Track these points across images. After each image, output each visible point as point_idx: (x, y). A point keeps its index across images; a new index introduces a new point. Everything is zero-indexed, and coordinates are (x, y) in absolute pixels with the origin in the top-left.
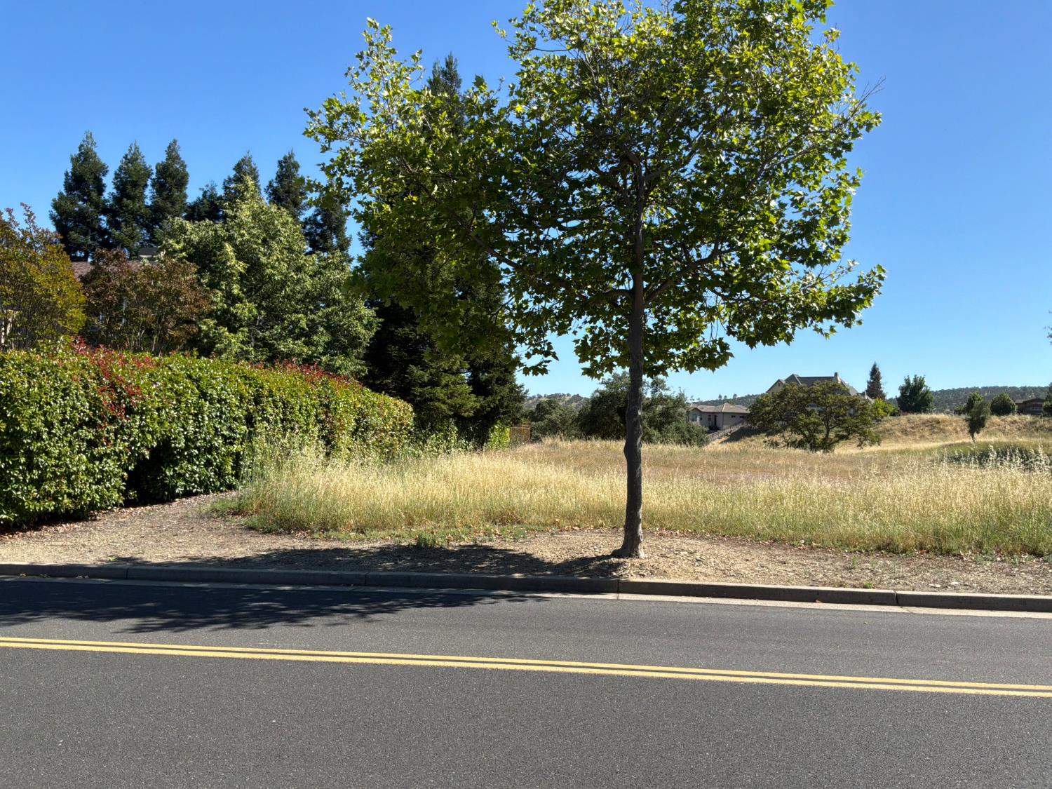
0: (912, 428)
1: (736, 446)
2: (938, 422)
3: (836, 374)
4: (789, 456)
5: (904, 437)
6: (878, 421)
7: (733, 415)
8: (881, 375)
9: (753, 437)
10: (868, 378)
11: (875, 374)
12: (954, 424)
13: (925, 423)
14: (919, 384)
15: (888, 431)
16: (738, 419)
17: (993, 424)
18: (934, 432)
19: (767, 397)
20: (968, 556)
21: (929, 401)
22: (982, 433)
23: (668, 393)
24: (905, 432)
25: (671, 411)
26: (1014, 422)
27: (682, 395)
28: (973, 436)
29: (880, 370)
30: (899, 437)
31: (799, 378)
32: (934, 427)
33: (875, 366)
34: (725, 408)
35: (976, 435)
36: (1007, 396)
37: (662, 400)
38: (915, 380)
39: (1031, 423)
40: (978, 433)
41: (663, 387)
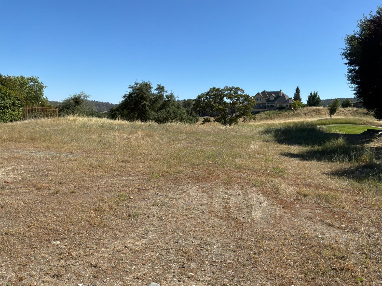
0: (308, 112)
2: (319, 110)
3: (281, 90)
5: (305, 116)
6: (295, 109)
8: (300, 91)
10: (295, 92)
11: (298, 90)
12: (325, 111)
13: (314, 110)
14: (316, 94)
15: (299, 113)
17: (341, 111)
18: (317, 114)
22: (335, 114)
24: (305, 114)
26: (349, 110)
28: (331, 116)
29: (300, 89)
30: (303, 116)
31: (267, 92)
32: (317, 112)
33: (298, 87)
35: (332, 115)
36: (350, 101)
38: (314, 93)
39: (356, 111)
40: (333, 114)
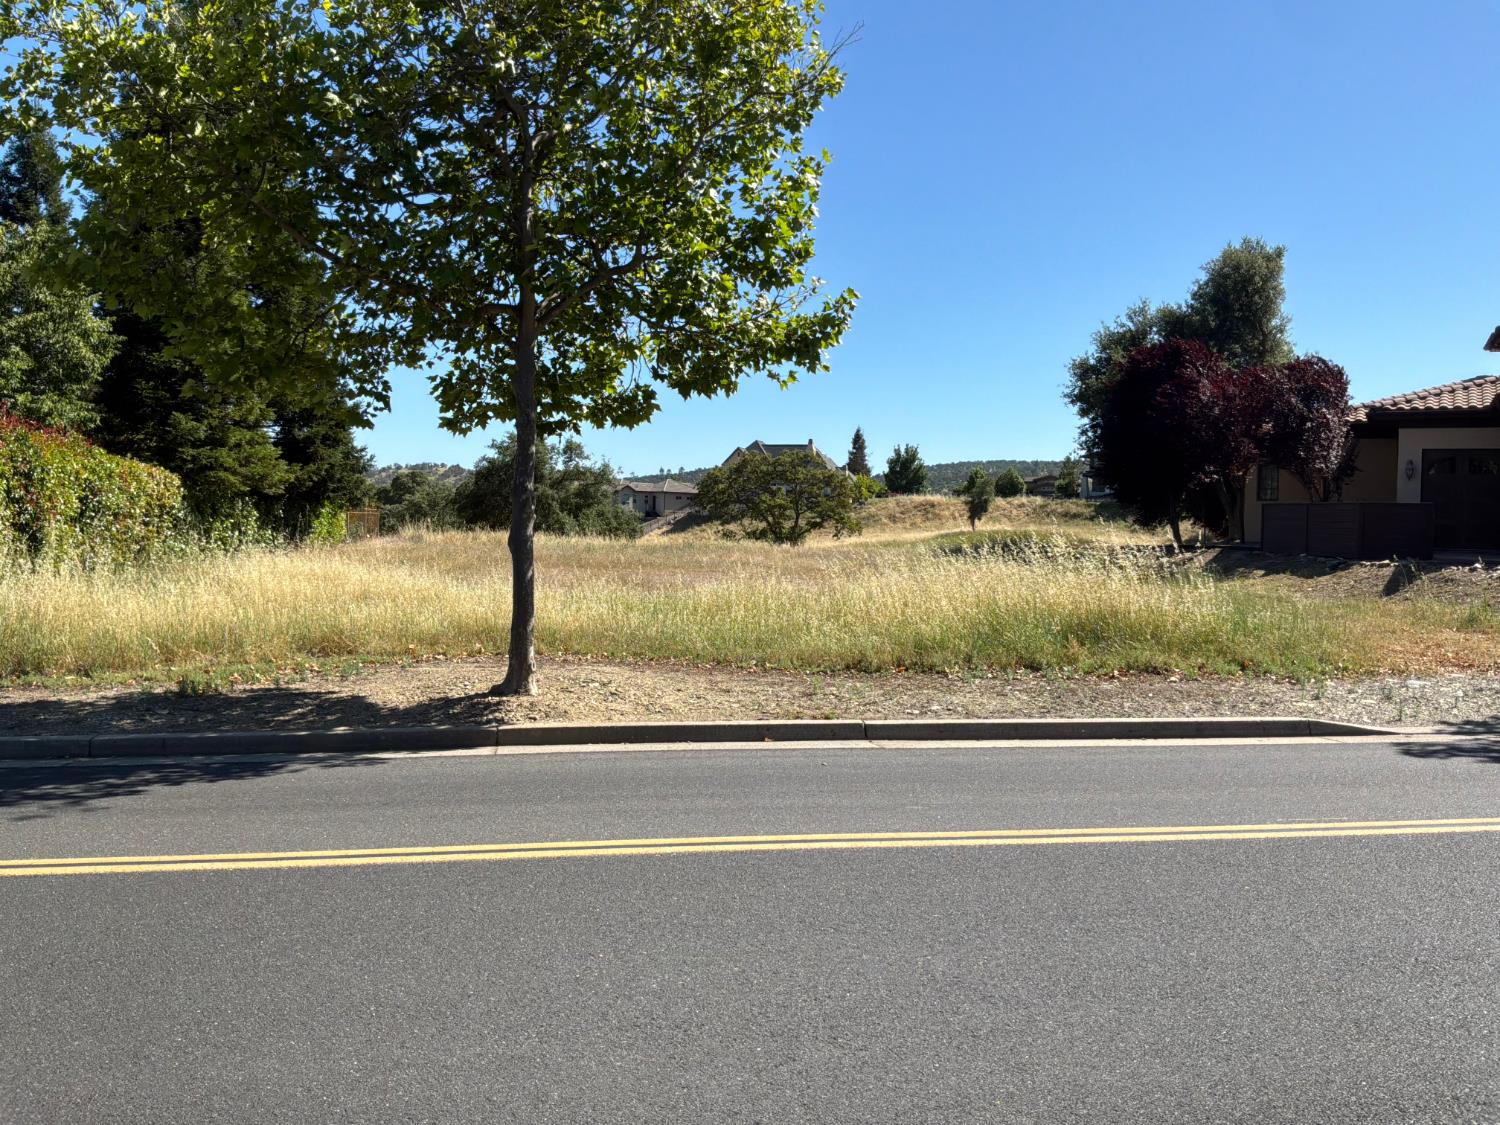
0: (902, 513)
1: (679, 538)
2: (933, 506)
3: (811, 441)
4: (747, 551)
5: (892, 525)
6: (861, 504)
7: (678, 496)
8: (866, 444)
9: (704, 526)
10: (850, 447)
11: (858, 441)
12: (952, 508)
13: (918, 507)
14: (912, 455)
15: (873, 517)
16: (684, 501)
17: (998, 508)
18: (928, 519)
19: (720, 469)
20: (955, 672)
21: (923, 478)
22: (984, 519)
23: (587, 463)
24: (893, 518)
25: (592, 490)
26: (1022, 506)
27: (606, 466)
28: (973, 524)
29: (865, 437)
30: (885, 524)
31: (764, 446)
32: (928, 512)
33: (858, 431)
34: (668, 486)
35: (976, 521)
36: (1016, 474)
37: (579, 473)
38: (907, 450)
39: (1041, 507)
40: (980, 519)
41: (581, 455)
